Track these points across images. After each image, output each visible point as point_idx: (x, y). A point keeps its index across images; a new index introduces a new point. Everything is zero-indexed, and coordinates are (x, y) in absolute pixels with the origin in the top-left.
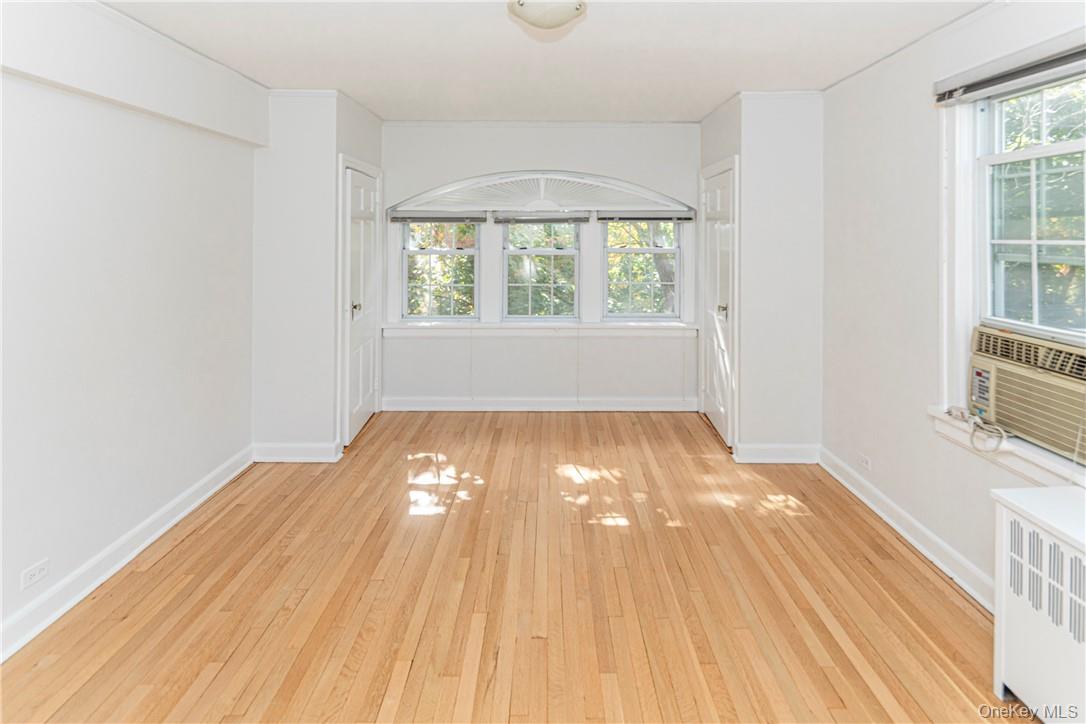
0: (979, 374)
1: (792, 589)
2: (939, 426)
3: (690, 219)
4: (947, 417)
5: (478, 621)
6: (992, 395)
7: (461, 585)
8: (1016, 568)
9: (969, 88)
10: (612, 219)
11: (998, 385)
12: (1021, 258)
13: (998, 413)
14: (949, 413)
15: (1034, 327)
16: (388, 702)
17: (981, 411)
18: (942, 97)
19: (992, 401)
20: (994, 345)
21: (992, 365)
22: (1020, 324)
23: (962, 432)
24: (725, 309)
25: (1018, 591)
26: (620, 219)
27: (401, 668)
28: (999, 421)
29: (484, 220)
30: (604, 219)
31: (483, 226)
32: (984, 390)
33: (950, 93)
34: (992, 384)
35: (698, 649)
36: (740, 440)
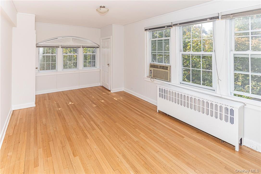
0: (151, 70)
1: (131, 107)
2: (145, 79)
3: (98, 47)
4: (147, 78)
5: (92, 122)
6: (152, 73)
7: (84, 119)
8: (160, 94)
9: (149, 29)
10: (85, 47)
11: (153, 72)
12: (155, 54)
13: (153, 76)
14: (147, 77)
15: (156, 63)
16: (88, 136)
17: (151, 76)
18: (146, 30)
19: (152, 74)
20: (152, 66)
21: (152, 69)
22: (155, 63)
23: (149, 79)
24: (109, 64)
25: (160, 97)
26: (87, 47)
27: (86, 132)
28: (153, 77)
29: (59, 47)
30: (84, 47)
31: (59, 48)
32: (151, 73)
33: (147, 30)
34: (152, 72)
35: (125, 117)
36: (112, 89)
